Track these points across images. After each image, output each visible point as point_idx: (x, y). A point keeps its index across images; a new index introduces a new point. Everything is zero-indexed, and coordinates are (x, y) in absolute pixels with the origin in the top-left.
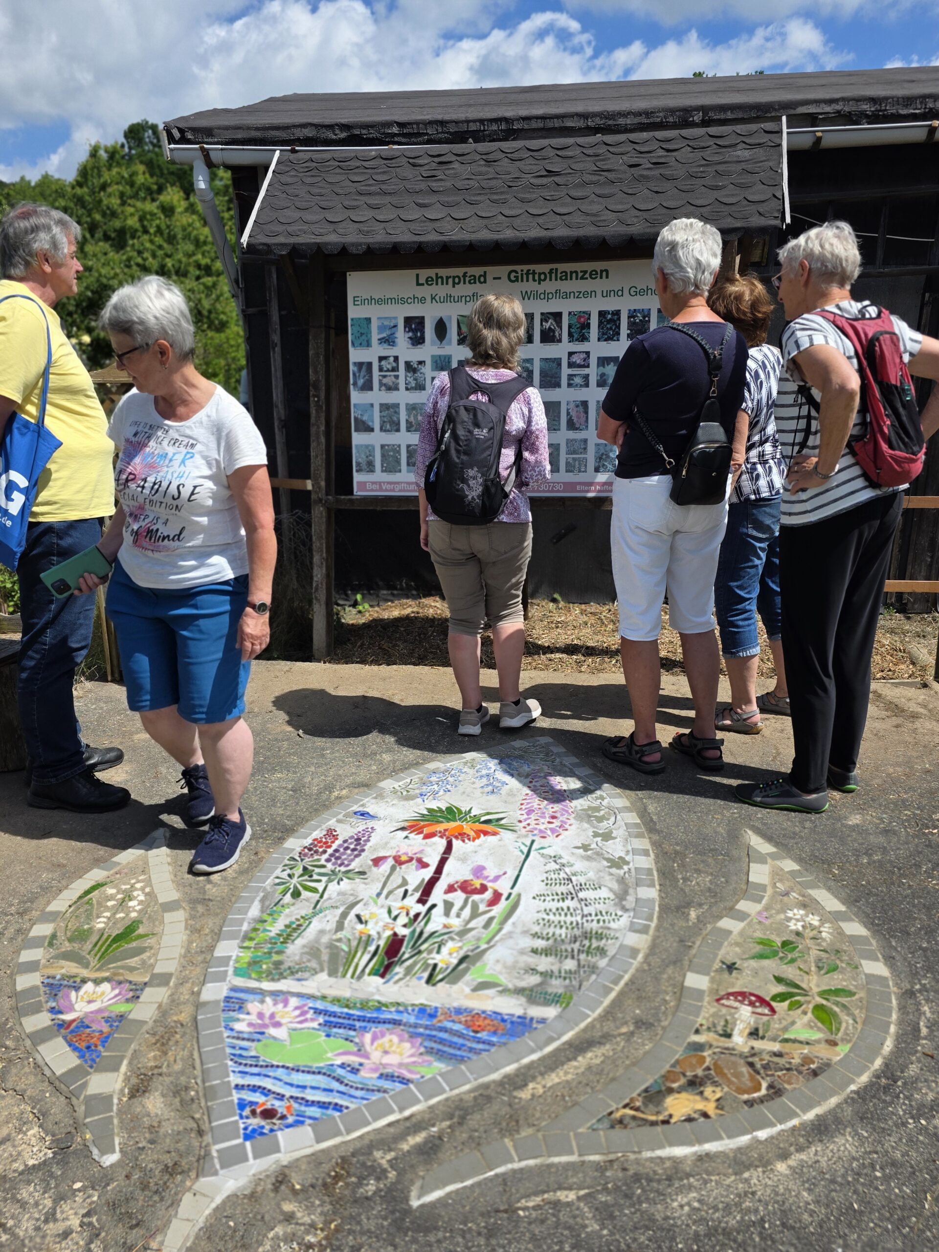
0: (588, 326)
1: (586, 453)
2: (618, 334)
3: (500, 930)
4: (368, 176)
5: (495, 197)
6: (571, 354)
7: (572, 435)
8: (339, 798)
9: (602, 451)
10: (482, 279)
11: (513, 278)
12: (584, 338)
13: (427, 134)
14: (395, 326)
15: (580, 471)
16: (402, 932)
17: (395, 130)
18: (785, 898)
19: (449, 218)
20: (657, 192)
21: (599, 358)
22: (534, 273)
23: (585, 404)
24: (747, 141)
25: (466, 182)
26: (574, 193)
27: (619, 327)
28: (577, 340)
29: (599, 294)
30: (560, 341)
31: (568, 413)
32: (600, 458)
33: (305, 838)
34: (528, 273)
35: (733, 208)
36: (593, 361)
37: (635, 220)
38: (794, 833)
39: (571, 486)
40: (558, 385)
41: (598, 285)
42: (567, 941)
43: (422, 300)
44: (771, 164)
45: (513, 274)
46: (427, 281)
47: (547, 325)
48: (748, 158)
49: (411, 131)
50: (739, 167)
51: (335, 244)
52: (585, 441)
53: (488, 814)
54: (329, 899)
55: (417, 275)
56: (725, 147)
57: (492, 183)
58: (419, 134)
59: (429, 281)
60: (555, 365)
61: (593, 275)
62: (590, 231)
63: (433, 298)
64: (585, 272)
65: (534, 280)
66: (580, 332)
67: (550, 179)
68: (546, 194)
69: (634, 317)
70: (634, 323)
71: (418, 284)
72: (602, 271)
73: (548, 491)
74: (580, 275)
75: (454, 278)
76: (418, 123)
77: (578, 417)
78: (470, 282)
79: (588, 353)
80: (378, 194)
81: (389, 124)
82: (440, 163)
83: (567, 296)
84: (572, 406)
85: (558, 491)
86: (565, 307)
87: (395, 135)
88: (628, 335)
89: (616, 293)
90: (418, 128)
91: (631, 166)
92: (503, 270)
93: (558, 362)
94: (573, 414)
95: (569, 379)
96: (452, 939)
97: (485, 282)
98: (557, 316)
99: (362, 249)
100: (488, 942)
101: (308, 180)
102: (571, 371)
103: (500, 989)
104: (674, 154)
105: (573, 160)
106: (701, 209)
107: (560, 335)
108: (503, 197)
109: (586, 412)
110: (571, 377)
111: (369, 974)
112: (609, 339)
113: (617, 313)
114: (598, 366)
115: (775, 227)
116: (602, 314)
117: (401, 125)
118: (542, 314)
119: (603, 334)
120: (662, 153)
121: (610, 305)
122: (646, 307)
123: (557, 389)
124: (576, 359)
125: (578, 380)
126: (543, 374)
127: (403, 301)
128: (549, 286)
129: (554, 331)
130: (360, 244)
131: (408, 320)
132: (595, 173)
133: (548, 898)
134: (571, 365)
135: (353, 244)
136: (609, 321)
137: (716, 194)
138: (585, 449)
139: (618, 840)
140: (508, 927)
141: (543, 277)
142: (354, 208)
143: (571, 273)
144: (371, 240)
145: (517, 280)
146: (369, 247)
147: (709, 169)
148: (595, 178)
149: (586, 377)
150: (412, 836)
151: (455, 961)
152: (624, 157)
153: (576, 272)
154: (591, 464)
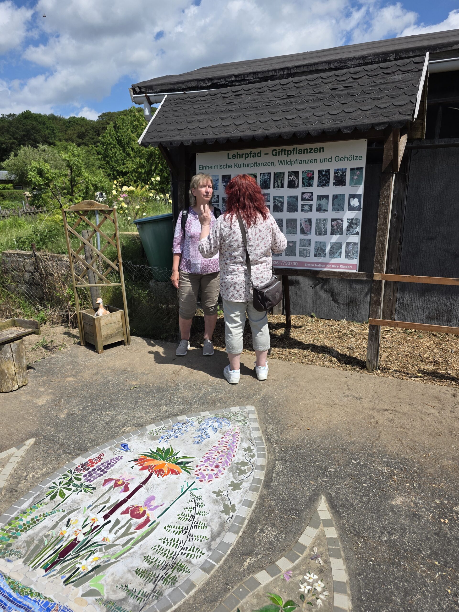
0: (312, 178)
1: (310, 246)
2: (329, 182)
3: (131, 548)
4: (201, 105)
5: (258, 112)
6: (303, 194)
7: (303, 237)
8: (123, 432)
9: (319, 246)
10: (259, 155)
11: (274, 154)
12: (310, 185)
13: (248, 79)
14: (218, 180)
15: (306, 256)
16: (81, 538)
17: (233, 79)
18: (313, 561)
19: (233, 125)
20: (343, 104)
21: (318, 196)
22: (285, 151)
23: (310, 220)
24: (402, 69)
25: (246, 105)
26: (299, 107)
27: (329, 179)
28: (307, 186)
29: (319, 161)
30: (298, 186)
31: (301, 225)
32: (318, 250)
33: (86, 458)
34: (282, 151)
35: (385, 110)
36: (315, 198)
37: (327, 120)
38: (352, 505)
39: (302, 263)
40: (296, 210)
41: (318, 156)
42: (160, 567)
43: (230, 166)
44: (413, 82)
45: (274, 152)
46: (233, 156)
47: (291, 178)
48: (401, 79)
49: (240, 79)
50: (393, 85)
51: (178, 141)
52: (310, 240)
53: (185, 457)
54: (66, 504)
55: (228, 154)
56: (388, 74)
57: (258, 104)
58: (244, 80)
59: (234, 157)
60: (295, 199)
61: (316, 150)
62: (302, 128)
63: (235, 165)
64: (312, 149)
65: (285, 154)
66: (308, 182)
67: (287, 100)
68: (284, 108)
69: (337, 173)
70: (337, 176)
71: (229, 158)
72: (320, 148)
73: (290, 266)
74: (309, 151)
75: (246, 154)
76: (244, 74)
77: (306, 227)
78: (253, 157)
79: (312, 193)
80: (204, 114)
81: (230, 76)
82: (236, 95)
83: (301, 162)
84: (303, 221)
85: (295, 266)
86: (300, 168)
87: (233, 81)
88: (334, 183)
89: (328, 160)
90: (244, 77)
91: (332, 89)
92: (269, 150)
93: (296, 198)
94: (304, 225)
95: (302, 207)
96: (101, 550)
97: (260, 156)
98: (296, 173)
99: (190, 144)
100: (116, 558)
101: (175, 109)
102: (303, 203)
103: (98, 598)
104: (358, 80)
105: (302, 88)
106: (365, 112)
107: (298, 183)
108: (261, 112)
109: (311, 225)
110: (303, 206)
111: (41, 568)
112: (324, 185)
113: (328, 171)
114: (317, 200)
115: (407, 121)
116: (320, 172)
117: (236, 76)
118: (289, 172)
119: (321, 183)
120: (351, 80)
121: (324, 167)
122: (344, 167)
123: (296, 212)
124: (306, 196)
125: (306, 208)
126: (289, 204)
127: (222, 167)
128: (293, 157)
129: (295, 182)
130: (189, 141)
131: (224, 177)
132: (312, 95)
133: (172, 530)
134: (303, 199)
135: (186, 141)
136: (324, 176)
137: (376, 103)
138: (310, 244)
139: (241, 491)
140: (136, 548)
141: (289, 153)
142: (191, 122)
143: (304, 150)
144: (194, 138)
145: (276, 155)
146: (193, 142)
147: (376, 88)
148: (311, 98)
149: (311, 206)
150: (136, 466)
151: (90, 568)
152: (330, 85)
153: (307, 149)
154: (313, 252)
